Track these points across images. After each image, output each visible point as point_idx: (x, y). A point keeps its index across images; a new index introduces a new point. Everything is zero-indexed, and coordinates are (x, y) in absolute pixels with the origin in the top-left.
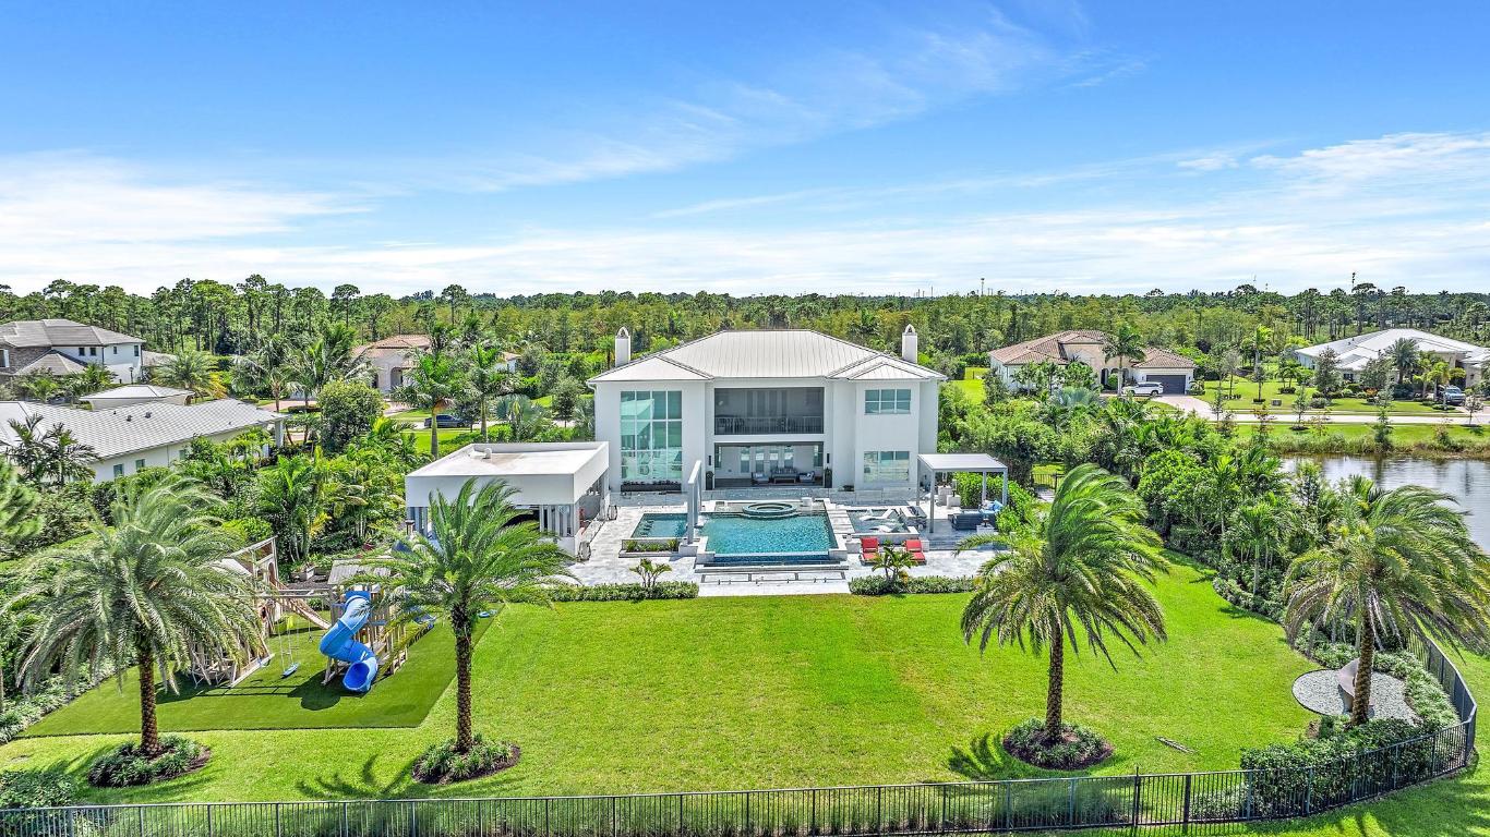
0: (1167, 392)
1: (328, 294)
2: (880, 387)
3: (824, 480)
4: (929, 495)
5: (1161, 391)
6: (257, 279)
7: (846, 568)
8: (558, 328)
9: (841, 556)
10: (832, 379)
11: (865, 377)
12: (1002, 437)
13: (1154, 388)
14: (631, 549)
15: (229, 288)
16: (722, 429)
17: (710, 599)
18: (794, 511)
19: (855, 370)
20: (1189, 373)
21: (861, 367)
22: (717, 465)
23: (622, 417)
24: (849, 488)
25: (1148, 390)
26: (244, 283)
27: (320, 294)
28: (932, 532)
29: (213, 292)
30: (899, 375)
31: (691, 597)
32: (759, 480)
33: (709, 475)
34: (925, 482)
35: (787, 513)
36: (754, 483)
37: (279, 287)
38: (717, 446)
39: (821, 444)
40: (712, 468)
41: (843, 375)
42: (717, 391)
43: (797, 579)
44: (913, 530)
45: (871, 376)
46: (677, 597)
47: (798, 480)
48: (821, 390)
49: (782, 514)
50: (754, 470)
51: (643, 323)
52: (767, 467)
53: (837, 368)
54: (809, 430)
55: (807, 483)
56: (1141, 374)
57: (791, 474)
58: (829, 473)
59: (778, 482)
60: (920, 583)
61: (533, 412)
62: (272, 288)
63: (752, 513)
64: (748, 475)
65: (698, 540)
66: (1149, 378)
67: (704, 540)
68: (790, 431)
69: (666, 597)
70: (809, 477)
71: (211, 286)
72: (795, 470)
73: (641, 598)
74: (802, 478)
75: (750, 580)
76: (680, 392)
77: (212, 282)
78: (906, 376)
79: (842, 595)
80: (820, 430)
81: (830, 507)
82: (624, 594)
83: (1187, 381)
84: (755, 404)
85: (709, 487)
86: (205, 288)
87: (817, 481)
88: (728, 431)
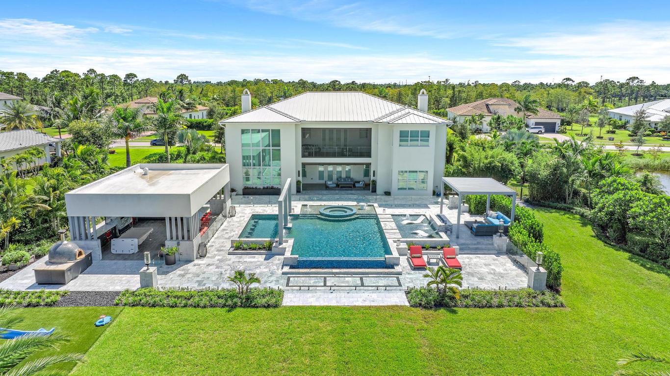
0: (547, 131)
1: (123, 77)
2: (409, 129)
3: (370, 187)
4: (440, 200)
5: (543, 131)
6: (92, 71)
7: (400, 274)
8: (231, 95)
9: (395, 262)
10: (377, 123)
11: (400, 122)
12: (490, 163)
13: (540, 130)
14: (237, 248)
15: (77, 75)
16: (307, 154)
17: (292, 309)
18: (354, 214)
19: (392, 117)
20: (558, 122)
21: (396, 115)
22: (304, 175)
23: (243, 145)
24: (388, 193)
25: (536, 131)
26: (86, 73)
27: (120, 78)
28: (458, 237)
29: (68, 76)
30: (422, 121)
31: (276, 306)
32: (330, 186)
33: (298, 182)
34: (437, 191)
35: (350, 215)
36: (327, 187)
37: (102, 75)
38: (304, 165)
39: (368, 165)
40: (300, 178)
41: (385, 120)
42: (303, 129)
43: (362, 285)
44: (445, 237)
45: (404, 121)
46: (265, 307)
47: (354, 186)
48: (369, 131)
49: (347, 216)
50: (327, 179)
51: (272, 93)
52: (335, 177)
53: (380, 115)
54: (361, 155)
55: (360, 189)
56: (532, 122)
57: (349, 182)
58: (374, 182)
59: (341, 187)
60: (466, 297)
61: (199, 139)
62: (99, 75)
63: (327, 215)
64: (322, 182)
65: (287, 242)
66: (537, 124)
67: (291, 242)
68: (350, 156)
69: (256, 307)
70: (361, 184)
71: (67, 73)
72: (352, 179)
73: (234, 307)
74: (357, 185)
75: (325, 285)
76: (279, 131)
77: (67, 71)
78: (427, 121)
79: (401, 307)
80: (369, 155)
81: (379, 210)
82: (221, 301)
83: (557, 126)
84: (327, 137)
85: (298, 191)
86: (64, 74)
87: (366, 186)
88: (310, 155)
